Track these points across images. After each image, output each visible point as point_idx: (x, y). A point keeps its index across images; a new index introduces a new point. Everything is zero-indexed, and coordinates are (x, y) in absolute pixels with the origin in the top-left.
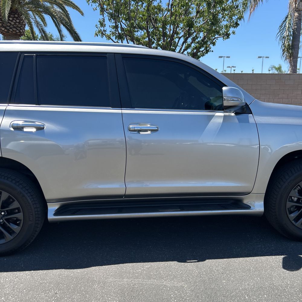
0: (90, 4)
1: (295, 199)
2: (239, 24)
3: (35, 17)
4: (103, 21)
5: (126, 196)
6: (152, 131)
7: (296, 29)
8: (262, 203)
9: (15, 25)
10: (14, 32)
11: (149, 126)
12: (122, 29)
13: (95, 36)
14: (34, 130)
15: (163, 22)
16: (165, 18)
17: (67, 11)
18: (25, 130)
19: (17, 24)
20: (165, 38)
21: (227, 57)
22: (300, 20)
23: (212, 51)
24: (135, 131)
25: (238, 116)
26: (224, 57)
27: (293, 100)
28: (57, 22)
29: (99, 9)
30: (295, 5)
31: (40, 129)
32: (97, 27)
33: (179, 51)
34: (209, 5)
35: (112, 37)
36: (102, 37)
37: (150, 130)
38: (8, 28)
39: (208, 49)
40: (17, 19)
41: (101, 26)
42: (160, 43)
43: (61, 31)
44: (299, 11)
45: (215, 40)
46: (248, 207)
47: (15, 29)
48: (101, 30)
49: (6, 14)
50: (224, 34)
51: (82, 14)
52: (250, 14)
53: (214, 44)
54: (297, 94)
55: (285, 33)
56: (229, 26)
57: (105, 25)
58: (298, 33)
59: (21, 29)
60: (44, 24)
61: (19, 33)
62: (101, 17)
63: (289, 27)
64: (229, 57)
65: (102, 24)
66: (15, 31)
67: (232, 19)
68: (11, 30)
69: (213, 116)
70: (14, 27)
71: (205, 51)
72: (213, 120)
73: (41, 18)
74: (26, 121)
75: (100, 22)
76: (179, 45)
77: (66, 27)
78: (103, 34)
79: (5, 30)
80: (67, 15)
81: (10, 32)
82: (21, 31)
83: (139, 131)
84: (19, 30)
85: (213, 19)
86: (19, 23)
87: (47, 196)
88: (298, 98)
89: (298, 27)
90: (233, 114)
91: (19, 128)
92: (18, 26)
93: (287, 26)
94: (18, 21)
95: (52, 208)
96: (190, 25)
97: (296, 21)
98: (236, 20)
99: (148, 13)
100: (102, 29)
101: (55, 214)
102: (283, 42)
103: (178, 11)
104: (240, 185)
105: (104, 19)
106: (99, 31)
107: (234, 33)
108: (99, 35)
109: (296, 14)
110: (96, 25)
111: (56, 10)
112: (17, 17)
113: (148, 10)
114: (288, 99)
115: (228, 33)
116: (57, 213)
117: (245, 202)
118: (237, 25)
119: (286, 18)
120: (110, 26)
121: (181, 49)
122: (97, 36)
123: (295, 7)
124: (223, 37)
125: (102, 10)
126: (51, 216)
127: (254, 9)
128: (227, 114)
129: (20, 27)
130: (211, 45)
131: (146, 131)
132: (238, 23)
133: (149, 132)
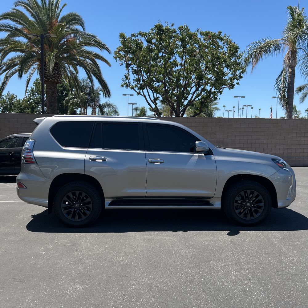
0: (118, 61)
1: (240, 202)
2: (242, 77)
3: (69, 67)
4: (128, 75)
5: (146, 197)
6: (160, 162)
7: (290, 82)
8: (220, 203)
9: (54, 76)
10: (52, 81)
11: (159, 160)
12: (143, 80)
13: (121, 87)
14: (101, 161)
15: (177, 77)
16: (178, 74)
17: (98, 65)
18: (97, 161)
19: (56, 74)
20: (179, 89)
21: (242, 97)
22: (293, 75)
23: (219, 99)
24: (152, 162)
25: (207, 156)
26: (239, 97)
27: (289, 141)
28: (90, 74)
29: (124, 65)
30: (289, 62)
31: (104, 160)
32: (123, 80)
33: (191, 99)
34: (213, 65)
35: (135, 88)
36: (127, 88)
37: (159, 162)
38: (48, 77)
39: (216, 97)
40: (56, 71)
41: (126, 79)
42: (174, 92)
43: (93, 81)
44: (293, 67)
45: (222, 90)
46: (213, 205)
47: (54, 79)
48: (126, 83)
49: (51, 69)
50: (229, 85)
51: (110, 65)
52: (252, 67)
53: (221, 93)
54: (292, 136)
55: (281, 86)
56: (233, 79)
57: (130, 78)
58: (292, 85)
59: (59, 78)
60: (76, 72)
61: (57, 82)
62: (127, 72)
63: (284, 81)
64: (244, 97)
65: (127, 78)
66: (54, 80)
67: (235, 73)
68: (51, 79)
69: (193, 155)
70: (53, 77)
71: (213, 98)
72: (192, 158)
73: (74, 68)
74: (97, 157)
75: (125, 76)
76: (191, 92)
77: (97, 78)
78: (127, 86)
79: (46, 80)
80: (98, 68)
81: (50, 81)
82: (59, 80)
83: (154, 162)
84: (57, 79)
85: (217, 76)
86: (58, 73)
87: (106, 195)
88: (293, 140)
89: (292, 80)
90: (203, 155)
91: (94, 160)
92: (56, 76)
93: (282, 80)
94: (57, 72)
95: (108, 202)
96: (200, 77)
97: (290, 75)
98: (239, 73)
99: (165, 70)
100: (127, 81)
101: (109, 205)
102: (280, 92)
103: (189, 68)
104: (207, 193)
105: (129, 74)
106: (125, 84)
107: (238, 84)
108: (124, 86)
109: (290, 70)
110: (123, 79)
111: (87, 63)
112: (57, 69)
113: (165, 67)
114: (284, 140)
115: (233, 84)
116: (110, 204)
117: (211, 202)
118: (241, 77)
119: (282, 73)
120: (133, 80)
121: (192, 97)
122: (123, 87)
123: (289, 64)
124: (229, 87)
125: (127, 66)
126: (107, 207)
127: (256, 63)
128: (200, 155)
129: (58, 77)
130: (218, 94)
131: (157, 162)
132: (241, 75)
133: (159, 163)
